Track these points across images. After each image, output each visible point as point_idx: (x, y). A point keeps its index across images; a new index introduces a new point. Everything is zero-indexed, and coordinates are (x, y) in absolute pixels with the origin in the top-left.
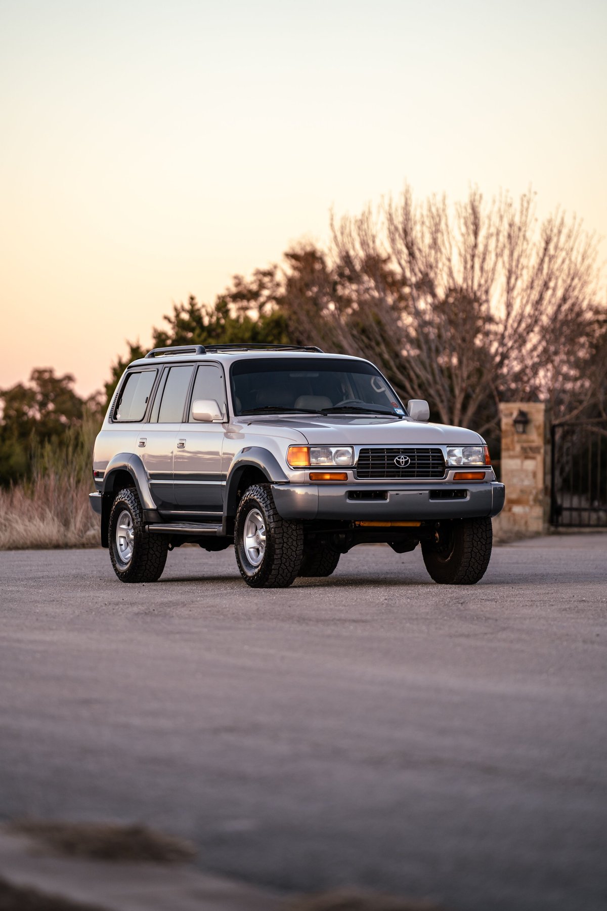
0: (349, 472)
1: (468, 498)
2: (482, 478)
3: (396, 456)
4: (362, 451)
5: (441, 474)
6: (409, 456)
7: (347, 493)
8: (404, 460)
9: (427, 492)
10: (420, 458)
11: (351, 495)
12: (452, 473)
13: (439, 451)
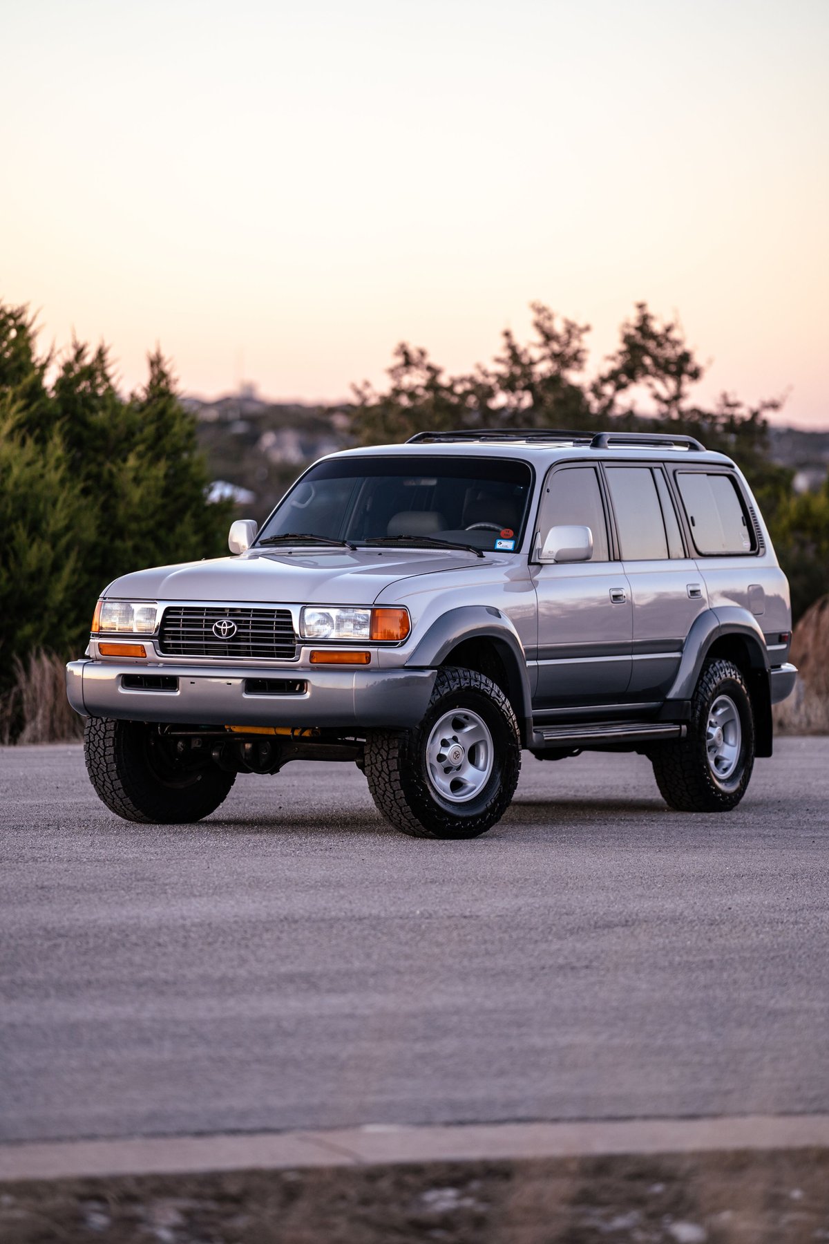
0: (148, 644)
1: (308, 695)
2: (365, 661)
3: (214, 621)
4: (168, 611)
5: (290, 653)
6: (236, 622)
7: (121, 678)
8: (227, 627)
9: (240, 681)
10: (256, 625)
11: (128, 681)
12: (306, 651)
13: (287, 614)
